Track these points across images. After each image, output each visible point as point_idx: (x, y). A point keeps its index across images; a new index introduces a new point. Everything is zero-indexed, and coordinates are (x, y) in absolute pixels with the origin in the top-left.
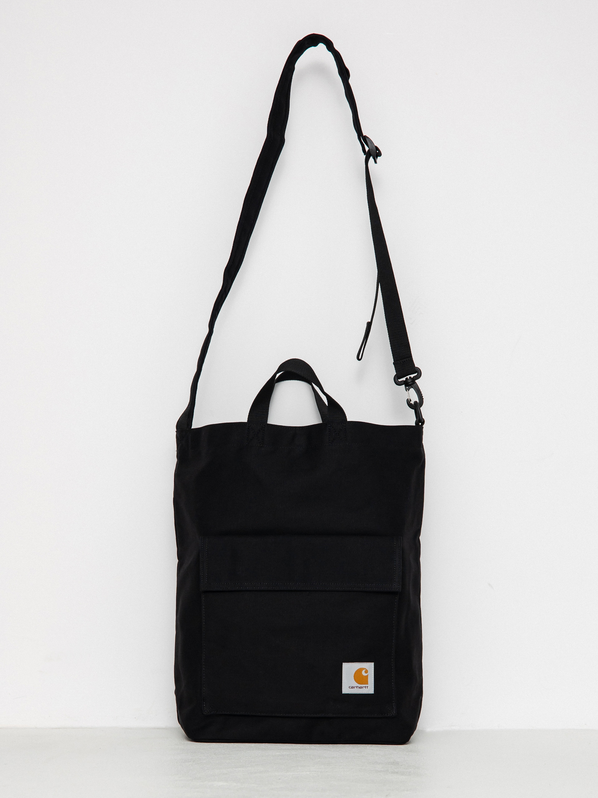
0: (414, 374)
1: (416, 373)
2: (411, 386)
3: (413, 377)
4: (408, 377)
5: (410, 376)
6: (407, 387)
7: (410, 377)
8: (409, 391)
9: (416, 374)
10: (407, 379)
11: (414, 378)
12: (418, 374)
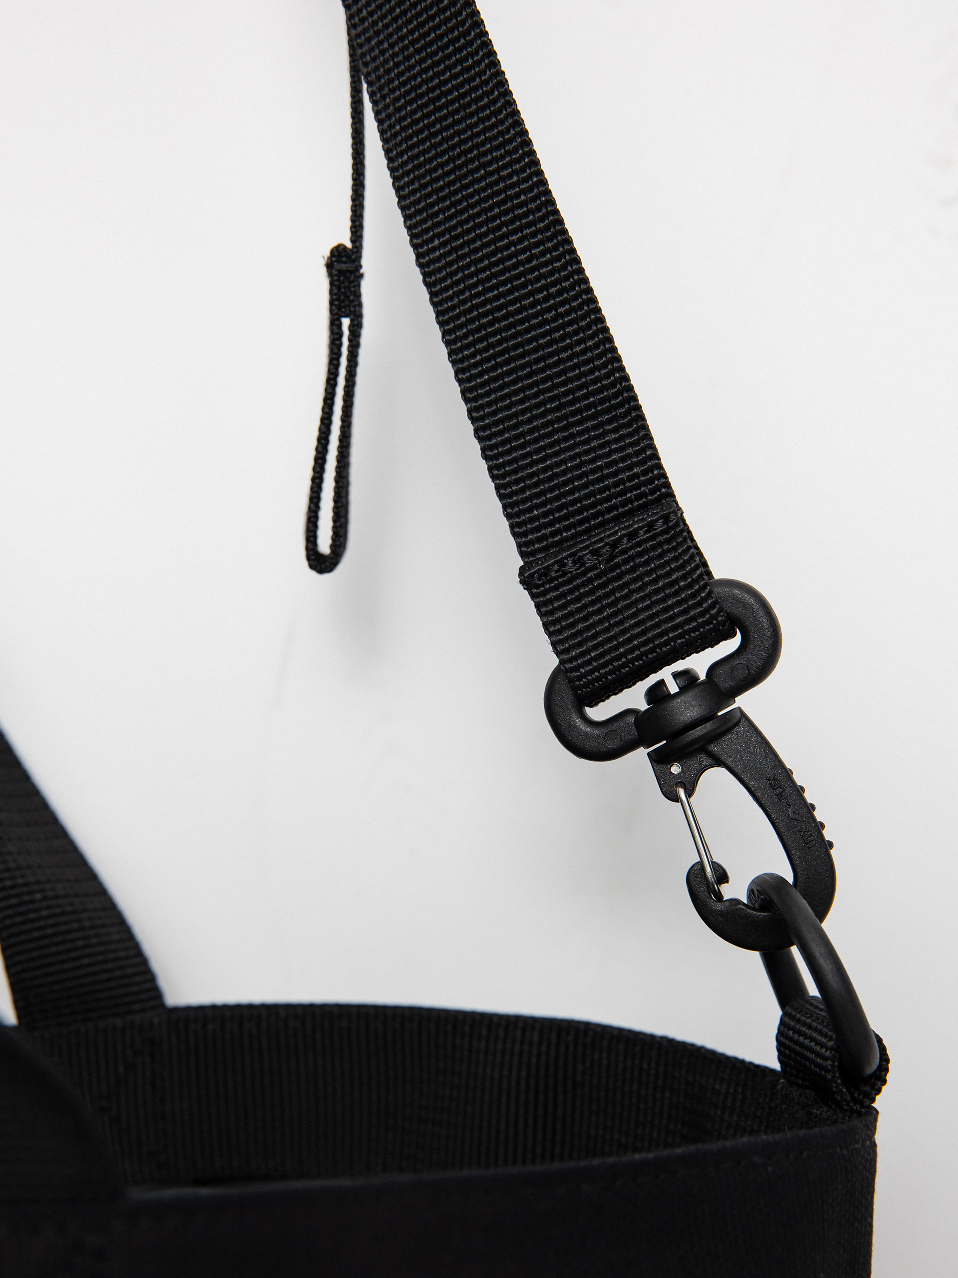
0: (712, 641)
1: (731, 635)
2: (711, 755)
3: (713, 669)
4: (666, 674)
5: (680, 665)
6: (675, 769)
7: (687, 678)
8: (690, 793)
9: (730, 646)
10: (657, 694)
11: (725, 683)
12: (754, 635)
